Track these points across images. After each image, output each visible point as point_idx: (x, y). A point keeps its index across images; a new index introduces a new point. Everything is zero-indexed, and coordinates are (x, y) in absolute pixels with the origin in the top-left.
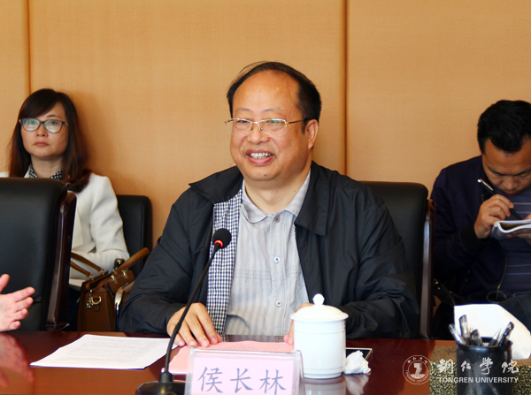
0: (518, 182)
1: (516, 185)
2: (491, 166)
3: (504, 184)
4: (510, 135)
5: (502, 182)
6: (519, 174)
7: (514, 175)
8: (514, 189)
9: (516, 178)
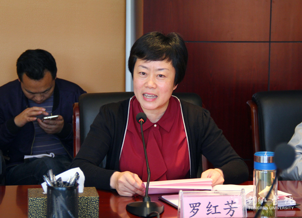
0: (43, 96)
1: (42, 98)
2: (27, 89)
3: (35, 98)
4: (36, 70)
5: (34, 97)
6: (44, 92)
7: (41, 93)
8: (41, 100)
9: (42, 94)
